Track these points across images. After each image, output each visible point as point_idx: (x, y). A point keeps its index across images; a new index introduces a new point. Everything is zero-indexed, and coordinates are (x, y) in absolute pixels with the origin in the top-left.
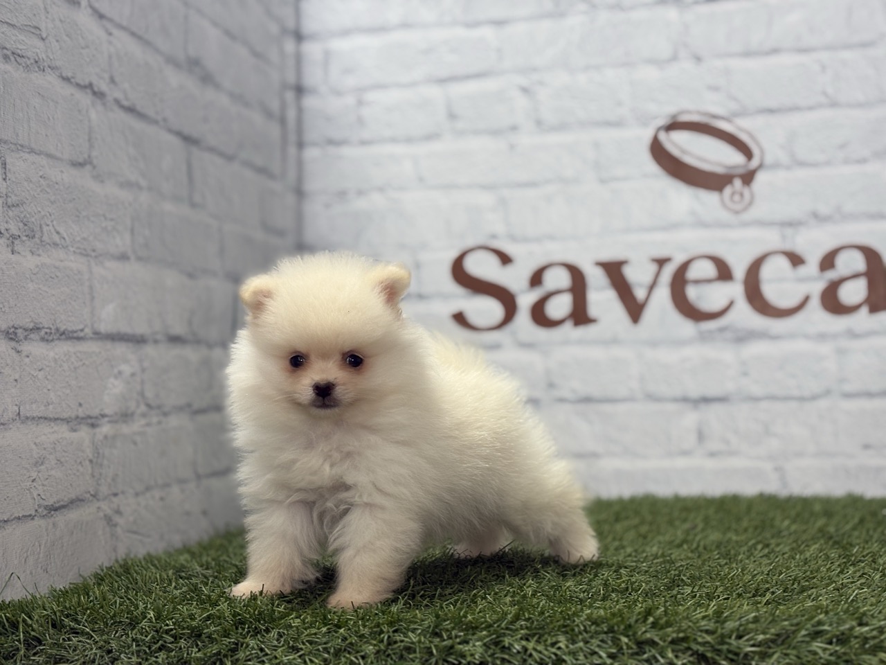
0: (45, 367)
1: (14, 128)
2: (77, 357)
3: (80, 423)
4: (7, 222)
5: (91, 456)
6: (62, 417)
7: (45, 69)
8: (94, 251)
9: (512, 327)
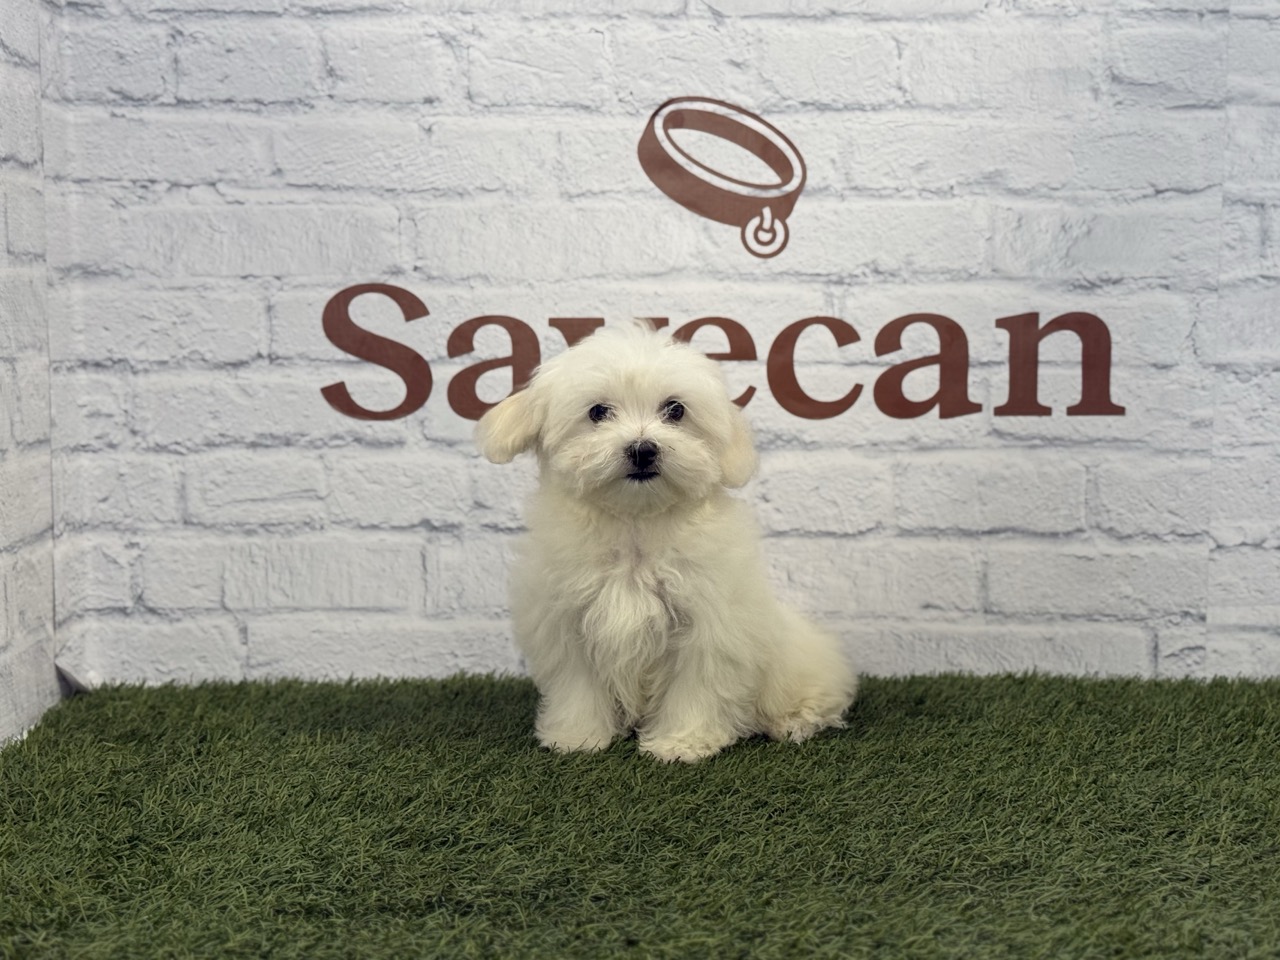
9: (420, 413)
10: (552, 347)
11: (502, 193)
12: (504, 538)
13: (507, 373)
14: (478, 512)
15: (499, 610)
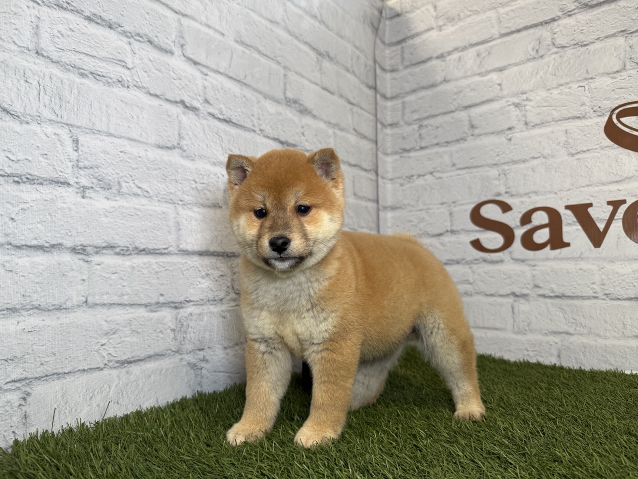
0: (120, 272)
1: (90, 120)
2: (160, 265)
3: (161, 307)
4: (77, 178)
5: (173, 327)
6: (139, 303)
7: (130, 87)
8: (181, 201)
9: (510, 249)
10: (567, 218)
11: (542, 158)
12: (548, 301)
13: (546, 231)
14: (536, 290)
15: (547, 332)
